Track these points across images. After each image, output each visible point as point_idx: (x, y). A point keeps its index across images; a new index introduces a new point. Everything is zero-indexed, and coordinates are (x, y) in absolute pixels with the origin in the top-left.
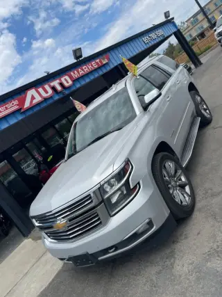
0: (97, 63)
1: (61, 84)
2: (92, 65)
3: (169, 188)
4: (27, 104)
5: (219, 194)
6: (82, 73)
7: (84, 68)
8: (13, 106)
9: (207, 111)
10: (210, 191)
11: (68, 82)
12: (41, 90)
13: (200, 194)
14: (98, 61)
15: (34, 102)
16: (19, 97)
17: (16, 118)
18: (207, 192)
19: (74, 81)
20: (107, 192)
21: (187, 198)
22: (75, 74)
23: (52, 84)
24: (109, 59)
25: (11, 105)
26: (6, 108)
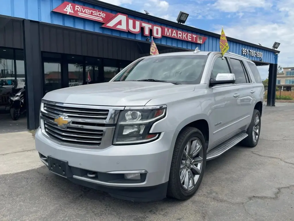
0: (192, 38)
1: (151, 31)
2: (187, 36)
3: (182, 163)
4: (111, 24)
5: (222, 201)
6: (174, 35)
7: (179, 32)
8: (98, 16)
9: (257, 136)
10: (214, 194)
11: (157, 34)
12: (131, 22)
13: (203, 191)
14: (194, 36)
15: (119, 27)
16: (109, 13)
17: (94, 29)
18: (211, 193)
19: (164, 37)
20: (125, 120)
21: (191, 185)
22: (168, 32)
23: (144, 25)
24: (204, 42)
25: (98, 14)
26: (92, 13)
